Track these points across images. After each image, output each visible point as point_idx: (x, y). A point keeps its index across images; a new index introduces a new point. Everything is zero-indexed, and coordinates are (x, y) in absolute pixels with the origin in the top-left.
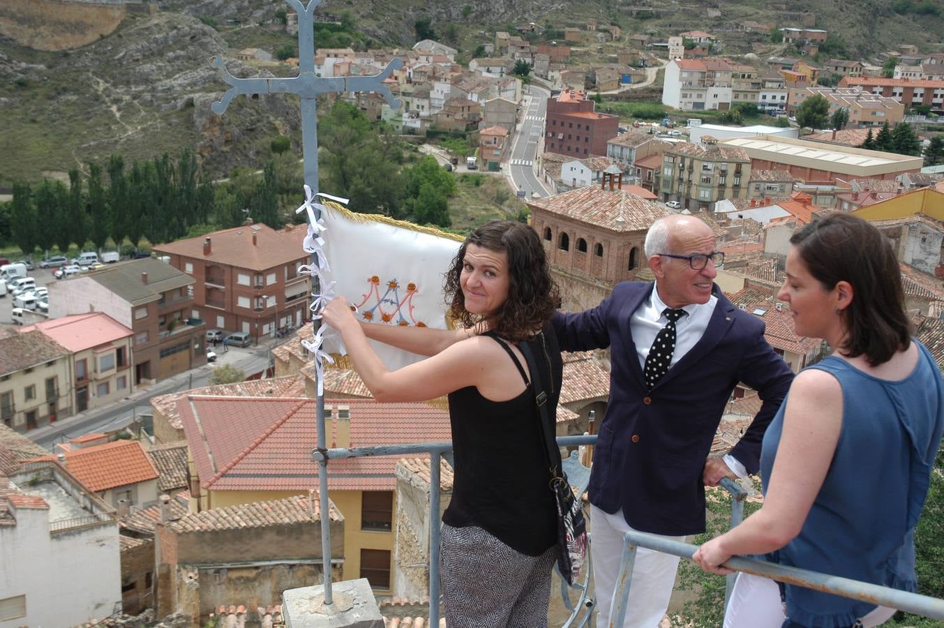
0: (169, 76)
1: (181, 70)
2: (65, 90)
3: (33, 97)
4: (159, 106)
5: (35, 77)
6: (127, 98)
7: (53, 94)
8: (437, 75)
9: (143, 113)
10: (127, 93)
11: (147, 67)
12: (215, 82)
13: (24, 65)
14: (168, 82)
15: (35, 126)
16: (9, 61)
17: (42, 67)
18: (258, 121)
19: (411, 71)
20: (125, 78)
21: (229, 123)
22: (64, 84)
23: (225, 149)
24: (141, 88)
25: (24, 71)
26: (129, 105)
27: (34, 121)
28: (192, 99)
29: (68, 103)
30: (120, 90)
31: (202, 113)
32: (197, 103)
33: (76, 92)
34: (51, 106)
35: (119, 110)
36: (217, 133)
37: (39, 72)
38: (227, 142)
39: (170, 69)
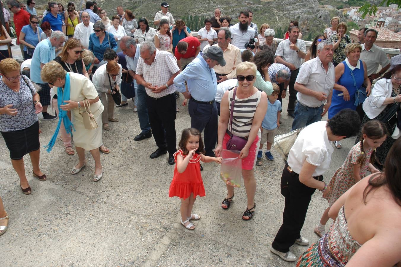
0: (295, 10)
1: (300, 8)
2: (266, 12)
3: (257, 14)
4: (290, 18)
5: (259, 9)
6: (282, 15)
7: (263, 13)
8: (391, 15)
9: (285, 19)
10: (282, 14)
11: (289, 7)
12: (309, 12)
13: (257, 5)
14: (294, 11)
15: (256, 21)
16: (254, 4)
17: (262, 6)
18: (319, 24)
19: (382, 14)
20: (282, 10)
21: (309, 24)
22: (266, 11)
23: (306, 31)
24: (286, 13)
25: (257, 7)
26: (282, 17)
27: (256, 20)
28: (299, 16)
29: (266, 16)
30: (281, 12)
31: (301, 20)
32: (300, 17)
33: (269, 13)
34: (261, 16)
35: (278, 18)
36: (305, 27)
37: (260, 7)
38: (308, 30)
39: (296, 8)
